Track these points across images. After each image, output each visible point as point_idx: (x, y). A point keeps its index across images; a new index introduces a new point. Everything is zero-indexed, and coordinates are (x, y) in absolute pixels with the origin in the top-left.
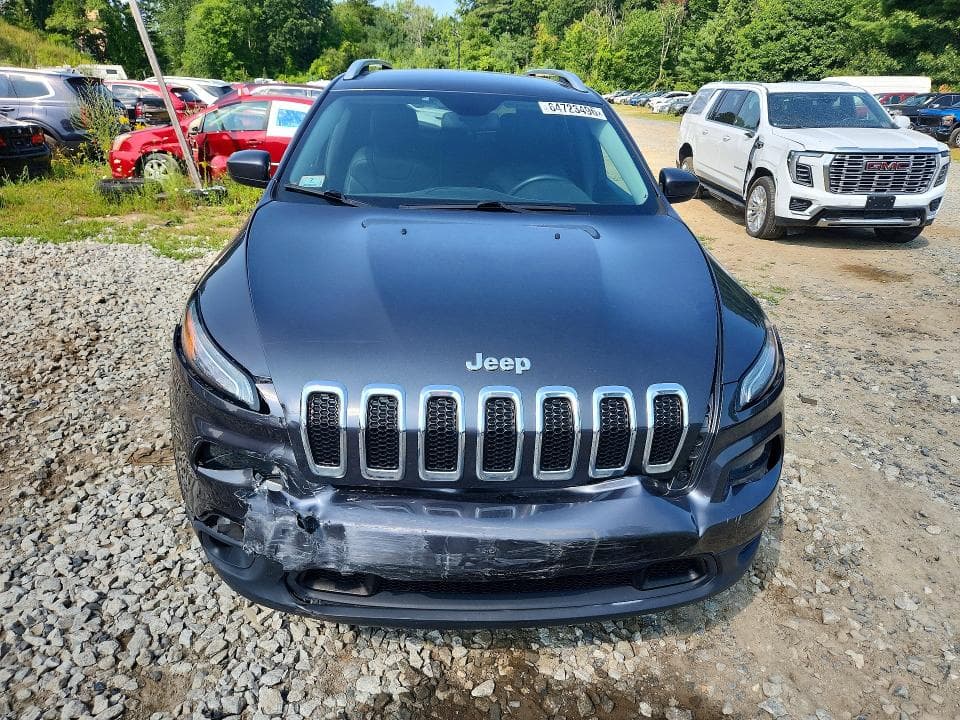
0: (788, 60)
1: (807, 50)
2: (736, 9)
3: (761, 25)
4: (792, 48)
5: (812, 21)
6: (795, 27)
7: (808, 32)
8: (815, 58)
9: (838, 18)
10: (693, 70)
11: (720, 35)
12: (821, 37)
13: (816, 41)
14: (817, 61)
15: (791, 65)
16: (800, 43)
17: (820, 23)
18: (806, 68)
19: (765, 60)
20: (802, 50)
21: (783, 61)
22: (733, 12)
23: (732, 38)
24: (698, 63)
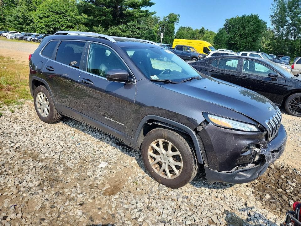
0: (53, 24)
1: (58, 21)
2: (26, 5)
3: (40, 12)
4: (53, 21)
5: (57, 13)
6: (52, 14)
7: (57, 16)
8: (61, 25)
9: (65, 13)
10: (14, 24)
11: (23, 13)
12: (61, 18)
13: (60, 20)
14: (62, 25)
15: (55, 26)
16: (55, 20)
17: (60, 14)
18: (59, 27)
19: (45, 24)
20: (56, 22)
21: (51, 25)
22: (25, 6)
23: (28, 15)
24: (15, 22)
